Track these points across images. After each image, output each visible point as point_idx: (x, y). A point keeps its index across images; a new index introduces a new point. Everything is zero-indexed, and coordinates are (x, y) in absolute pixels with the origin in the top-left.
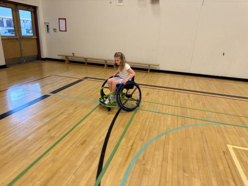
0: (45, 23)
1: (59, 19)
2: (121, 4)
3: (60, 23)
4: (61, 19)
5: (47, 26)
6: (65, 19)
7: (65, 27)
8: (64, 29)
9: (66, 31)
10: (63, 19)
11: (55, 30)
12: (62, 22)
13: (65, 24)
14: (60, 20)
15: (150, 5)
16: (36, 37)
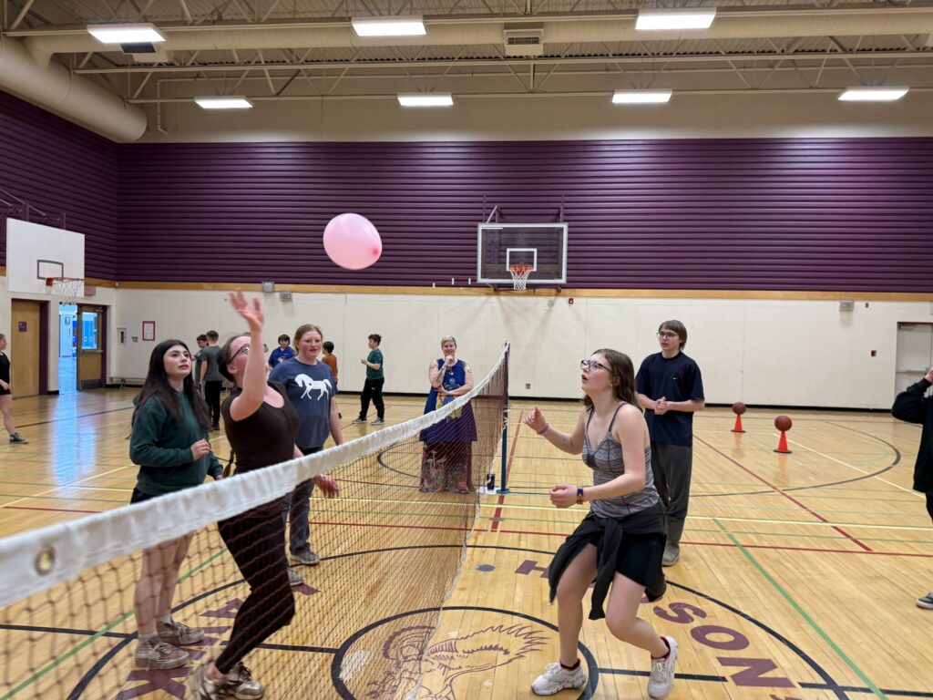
0: (118, 329)
1: (144, 322)
3: (145, 328)
4: (148, 322)
5: (122, 333)
6: (154, 323)
7: (152, 334)
8: (150, 337)
9: (154, 340)
10: (151, 322)
11: (135, 339)
12: (149, 328)
13: (153, 330)
14: (145, 325)
15: (281, 303)
16: (101, 351)
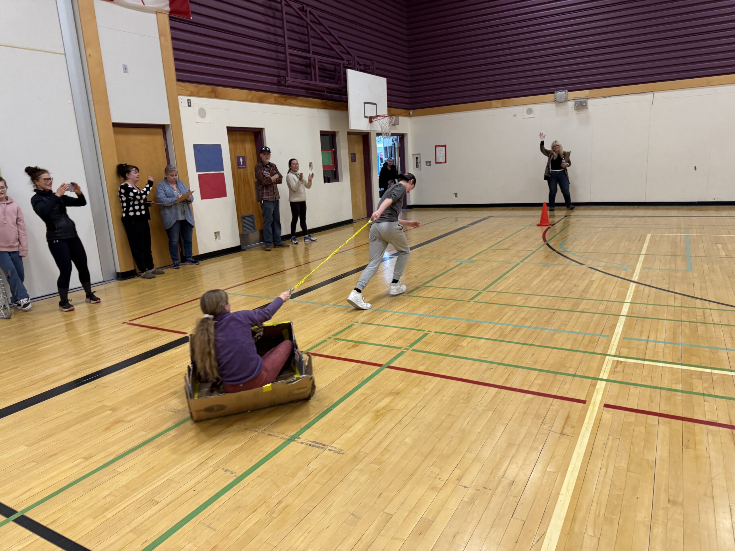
0: (413, 155)
2: (531, 116)
3: (437, 151)
4: (439, 146)
6: (445, 146)
7: (444, 157)
8: (442, 160)
9: (445, 162)
10: (442, 146)
11: (429, 163)
12: (441, 151)
13: (444, 153)
14: (438, 149)
15: (575, 112)
